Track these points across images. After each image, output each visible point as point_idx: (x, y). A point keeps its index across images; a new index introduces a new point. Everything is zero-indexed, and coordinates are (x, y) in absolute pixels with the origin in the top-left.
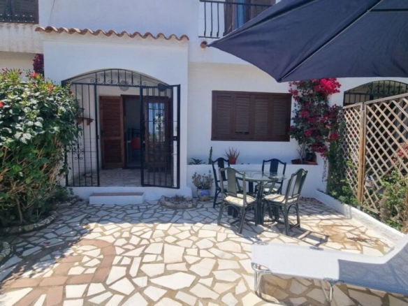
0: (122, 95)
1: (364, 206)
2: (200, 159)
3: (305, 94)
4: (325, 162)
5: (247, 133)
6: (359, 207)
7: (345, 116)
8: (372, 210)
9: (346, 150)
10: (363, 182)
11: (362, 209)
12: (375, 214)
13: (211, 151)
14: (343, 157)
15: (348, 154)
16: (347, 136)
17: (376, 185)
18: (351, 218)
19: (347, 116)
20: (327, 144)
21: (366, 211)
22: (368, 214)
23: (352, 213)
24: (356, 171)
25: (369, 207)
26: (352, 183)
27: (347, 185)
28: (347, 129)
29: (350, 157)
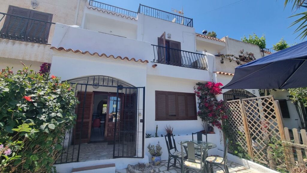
0: (93, 91)
1: (256, 159)
2: (150, 134)
3: (203, 94)
4: (220, 132)
5: (175, 115)
6: (252, 160)
7: (229, 106)
8: (263, 162)
9: (234, 125)
10: (251, 144)
11: (254, 161)
12: (265, 164)
13: (157, 128)
14: (233, 128)
15: (235, 127)
16: (233, 117)
17: (260, 145)
18: (249, 168)
19: (231, 106)
20: (221, 122)
21: (258, 162)
22: (260, 164)
23: (250, 165)
24: (244, 137)
25: (259, 160)
26: (243, 144)
27: (240, 146)
28: (232, 113)
29: (238, 129)
